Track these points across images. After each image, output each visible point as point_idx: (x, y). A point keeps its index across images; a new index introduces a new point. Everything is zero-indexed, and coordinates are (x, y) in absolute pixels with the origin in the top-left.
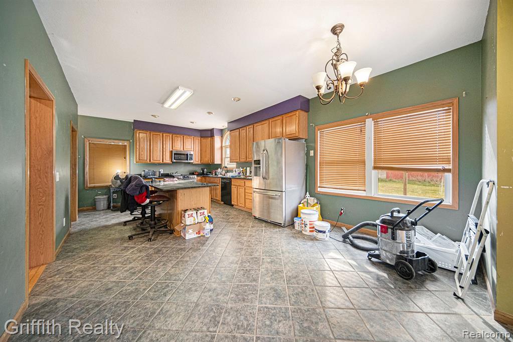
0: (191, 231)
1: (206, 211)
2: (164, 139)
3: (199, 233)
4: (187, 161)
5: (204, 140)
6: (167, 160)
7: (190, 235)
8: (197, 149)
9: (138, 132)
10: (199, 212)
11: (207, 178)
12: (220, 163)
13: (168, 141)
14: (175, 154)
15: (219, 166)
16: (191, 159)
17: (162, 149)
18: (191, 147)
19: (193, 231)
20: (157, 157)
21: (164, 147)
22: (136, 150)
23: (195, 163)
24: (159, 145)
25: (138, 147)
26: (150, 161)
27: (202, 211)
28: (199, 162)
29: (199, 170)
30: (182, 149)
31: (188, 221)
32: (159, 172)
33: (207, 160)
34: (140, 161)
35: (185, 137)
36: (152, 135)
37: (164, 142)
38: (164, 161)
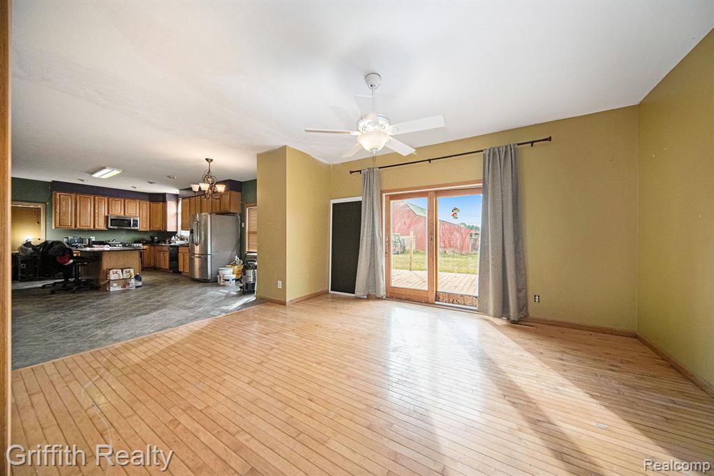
0: (115, 285)
1: (132, 271)
2: (96, 203)
3: (124, 286)
4: (129, 228)
5: (154, 205)
6: (101, 225)
7: (115, 288)
8: (144, 214)
9: (58, 194)
10: (124, 271)
11: (157, 247)
12: (175, 230)
13: (102, 205)
14: (111, 220)
15: (174, 234)
16: (135, 225)
17: (95, 215)
18: (137, 213)
19: (118, 285)
20: (86, 222)
21: (97, 211)
22: (55, 215)
23: (141, 229)
24: (90, 208)
25: (58, 211)
26: (76, 226)
27: (128, 270)
28: (148, 229)
29: (147, 237)
30: (122, 214)
31: (113, 276)
32: (89, 240)
33: (157, 226)
34: (61, 227)
35: (126, 201)
36: (78, 198)
37: (97, 206)
38: (97, 227)
